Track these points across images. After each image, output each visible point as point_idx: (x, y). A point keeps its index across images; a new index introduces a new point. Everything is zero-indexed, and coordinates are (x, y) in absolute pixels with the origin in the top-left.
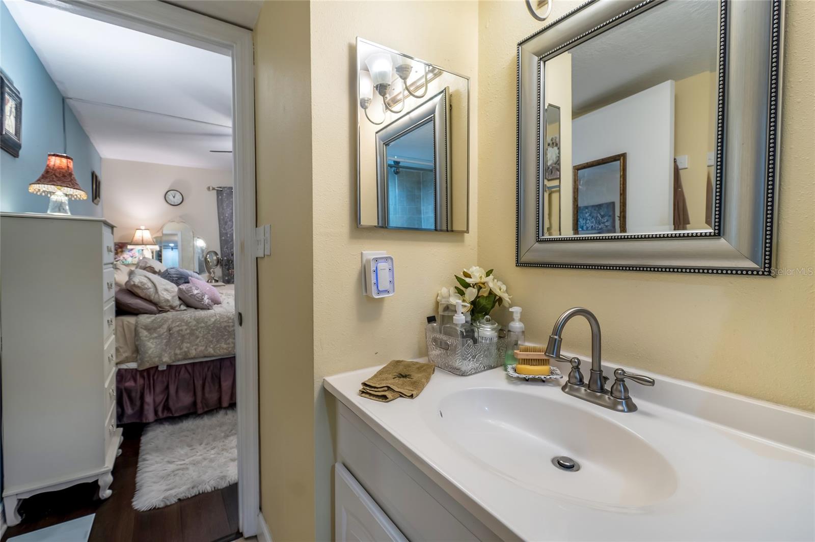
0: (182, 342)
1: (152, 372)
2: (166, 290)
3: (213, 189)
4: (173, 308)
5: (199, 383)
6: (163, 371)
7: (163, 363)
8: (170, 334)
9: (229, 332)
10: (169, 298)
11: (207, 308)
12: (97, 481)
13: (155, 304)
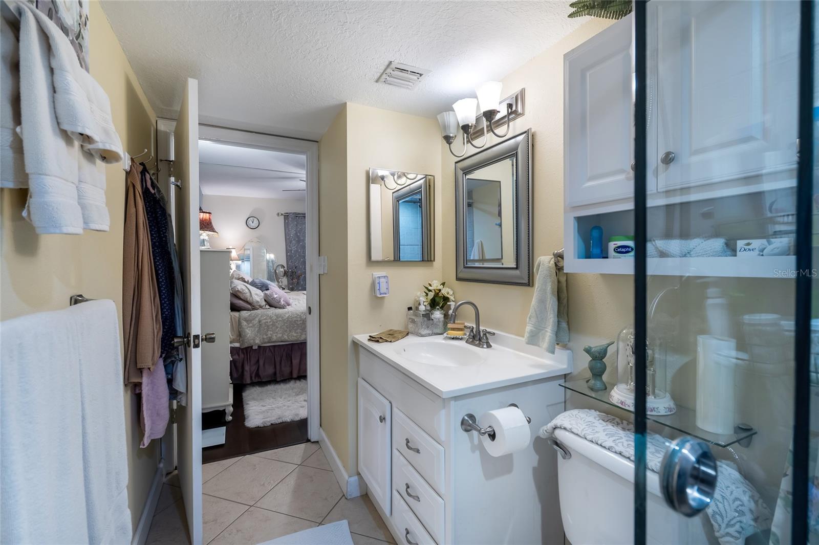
0: (268, 331)
1: (249, 350)
2: (256, 294)
3: (282, 215)
4: (261, 307)
5: (278, 360)
6: (256, 349)
7: (256, 344)
8: (260, 324)
9: (297, 325)
10: (259, 300)
11: (283, 307)
12: (225, 410)
13: (250, 304)
